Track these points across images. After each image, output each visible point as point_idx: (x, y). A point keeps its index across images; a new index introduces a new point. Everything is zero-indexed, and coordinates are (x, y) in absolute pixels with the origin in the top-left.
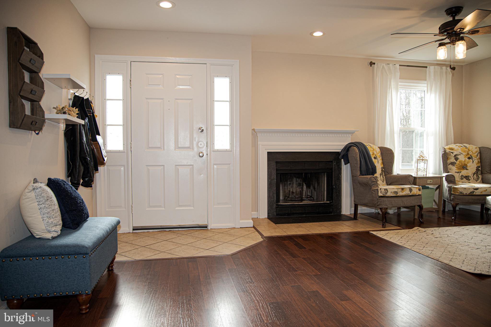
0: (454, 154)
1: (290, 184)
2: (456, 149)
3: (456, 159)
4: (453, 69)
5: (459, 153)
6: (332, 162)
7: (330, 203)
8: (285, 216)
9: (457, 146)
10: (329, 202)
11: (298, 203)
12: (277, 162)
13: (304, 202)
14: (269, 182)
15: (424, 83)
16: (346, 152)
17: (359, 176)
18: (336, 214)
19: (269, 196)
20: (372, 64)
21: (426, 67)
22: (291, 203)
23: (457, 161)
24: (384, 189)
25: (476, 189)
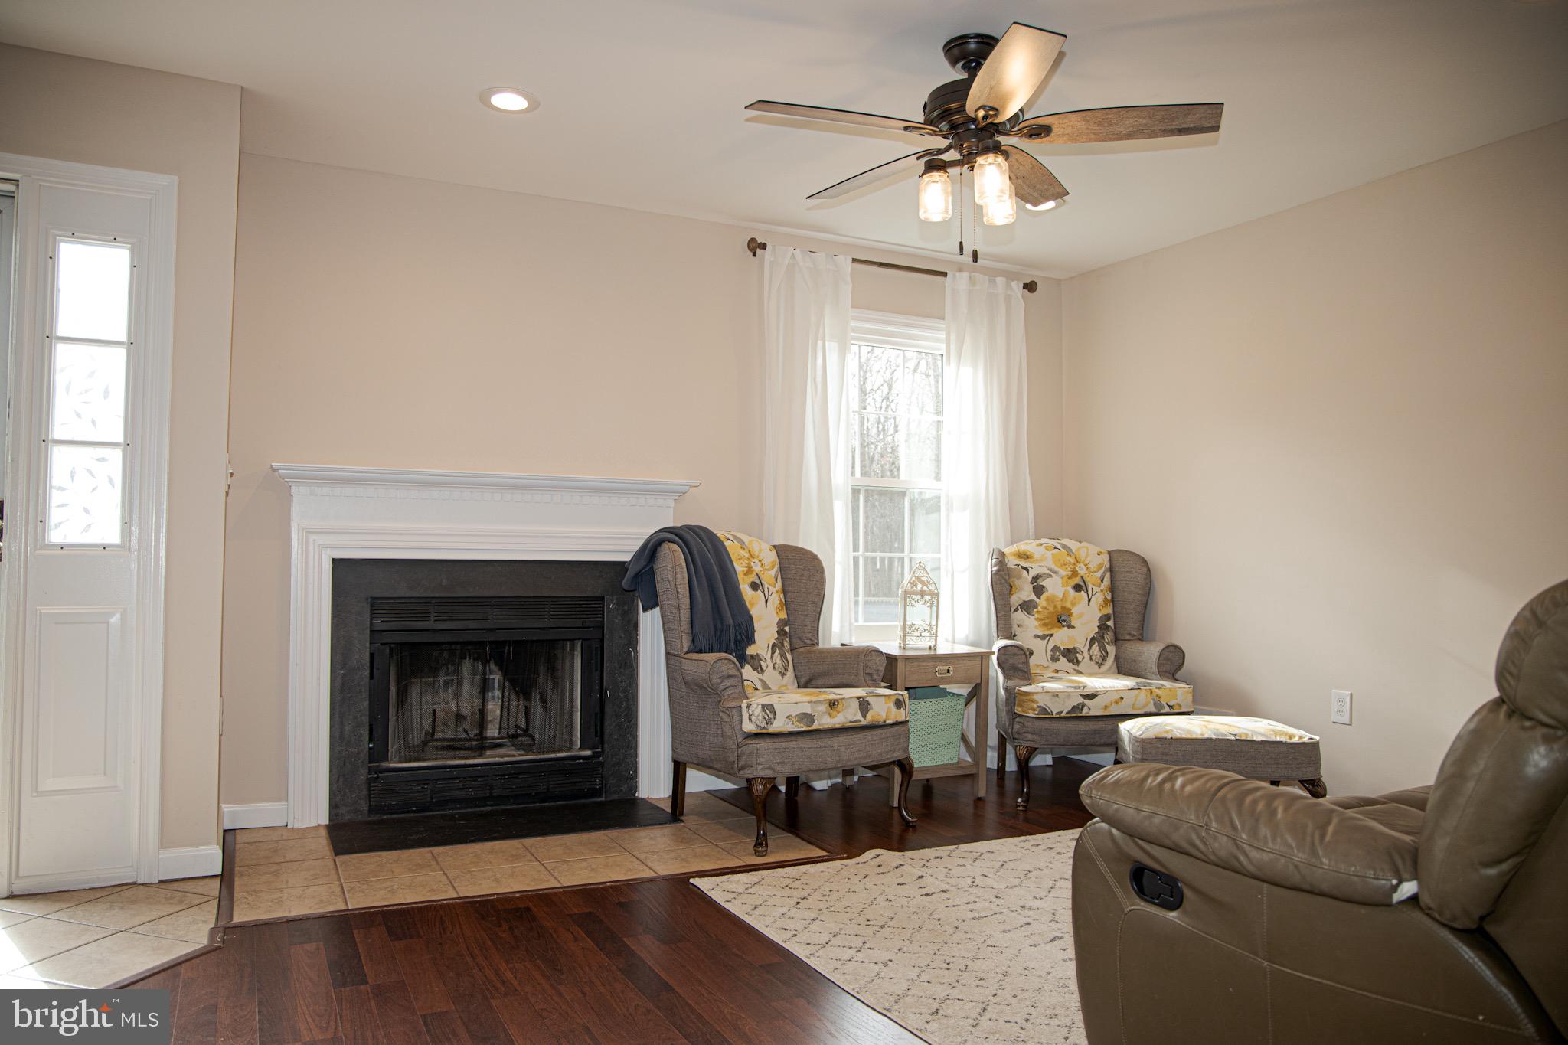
0: (1033, 573)
1: (447, 684)
2: (1036, 556)
3: (1039, 590)
4: (1030, 287)
5: (1047, 571)
6: (602, 599)
7: (595, 756)
8: (408, 812)
9: (1042, 547)
10: (588, 753)
11: (462, 762)
12: (376, 604)
13: (488, 753)
14: (339, 680)
15: (939, 329)
16: (645, 563)
17: (687, 653)
18: (615, 797)
19: (337, 735)
20: (755, 247)
21: (944, 274)
23: (1039, 598)
24: (760, 706)
25: (1091, 696)
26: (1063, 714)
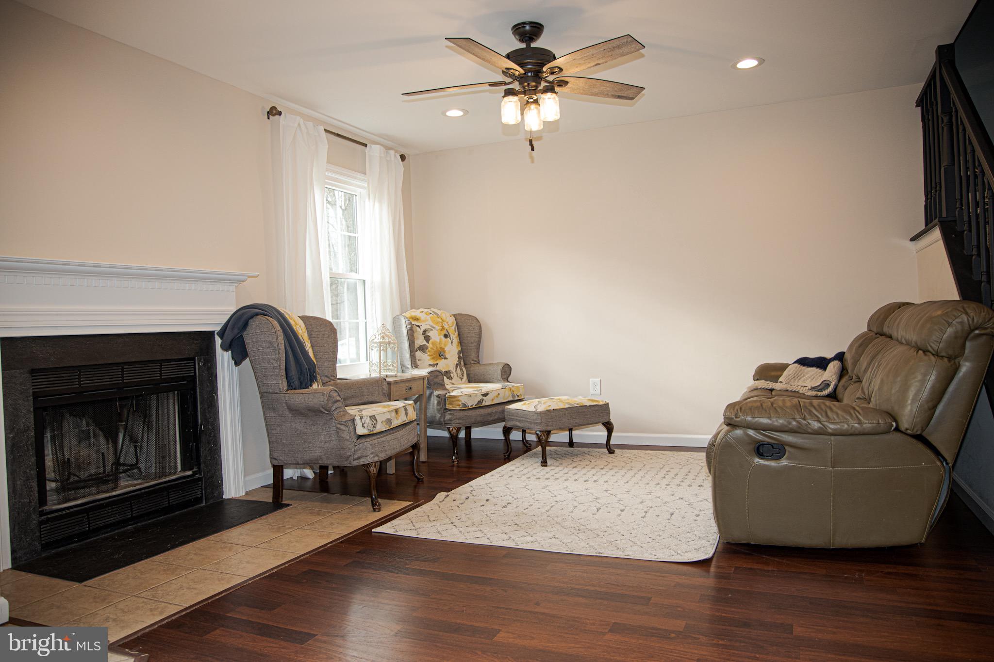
0: (423, 328)
2: (422, 319)
3: (427, 339)
4: (403, 158)
5: (430, 327)
6: (194, 359)
7: (194, 474)
9: (423, 314)
10: (190, 473)
11: (107, 495)
13: (120, 485)
15: (364, 180)
17: (288, 390)
18: (211, 501)
20: (273, 112)
21: (366, 145)
22: (84, 497)
23: (428, 343)
24: (368, 417)
25: (486, 395)
26: (474, 406)
